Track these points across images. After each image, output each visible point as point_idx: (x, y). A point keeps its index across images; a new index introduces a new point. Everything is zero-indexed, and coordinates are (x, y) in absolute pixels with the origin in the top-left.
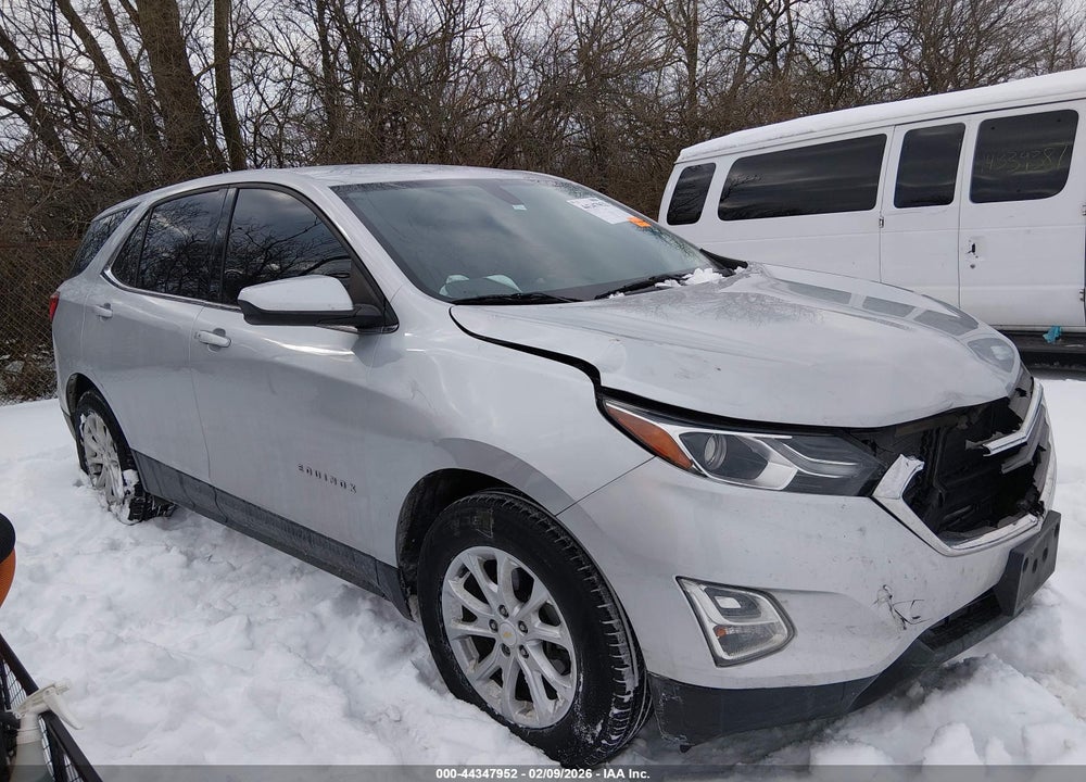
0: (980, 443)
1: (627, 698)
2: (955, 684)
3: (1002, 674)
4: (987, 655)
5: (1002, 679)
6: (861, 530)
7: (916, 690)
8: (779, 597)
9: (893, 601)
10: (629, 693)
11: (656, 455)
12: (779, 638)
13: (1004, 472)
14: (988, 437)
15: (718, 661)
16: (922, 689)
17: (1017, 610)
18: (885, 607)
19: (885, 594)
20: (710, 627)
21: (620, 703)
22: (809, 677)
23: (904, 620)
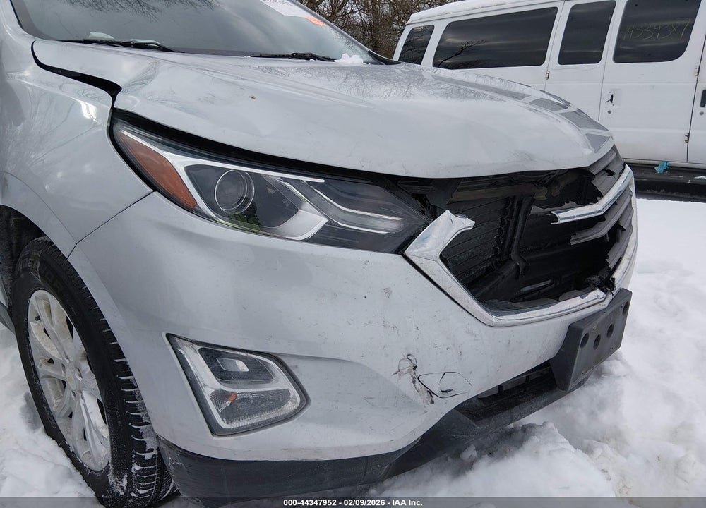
0: (548, 209)
1: (148, 456)
2: (505, 452)
3: (550, 447)
4: (544, 424)
5: (550, 453)
6: (385, 291)
7: (470, 452)
8: (290, 363)
9: (418, 372)
10: (151, 450)
11: (155, 189)
12: (290, 407)
13: (572, 243)
14: (560, 203)
15: (214, 429)
16: (475, 454)
17: (572, 385)
18: (407, 379)
19: (408, 364)
20: (207, 393)
21: (141, 461)
22: (317, 451)
23: (431, 393)
